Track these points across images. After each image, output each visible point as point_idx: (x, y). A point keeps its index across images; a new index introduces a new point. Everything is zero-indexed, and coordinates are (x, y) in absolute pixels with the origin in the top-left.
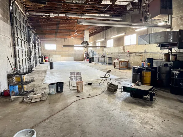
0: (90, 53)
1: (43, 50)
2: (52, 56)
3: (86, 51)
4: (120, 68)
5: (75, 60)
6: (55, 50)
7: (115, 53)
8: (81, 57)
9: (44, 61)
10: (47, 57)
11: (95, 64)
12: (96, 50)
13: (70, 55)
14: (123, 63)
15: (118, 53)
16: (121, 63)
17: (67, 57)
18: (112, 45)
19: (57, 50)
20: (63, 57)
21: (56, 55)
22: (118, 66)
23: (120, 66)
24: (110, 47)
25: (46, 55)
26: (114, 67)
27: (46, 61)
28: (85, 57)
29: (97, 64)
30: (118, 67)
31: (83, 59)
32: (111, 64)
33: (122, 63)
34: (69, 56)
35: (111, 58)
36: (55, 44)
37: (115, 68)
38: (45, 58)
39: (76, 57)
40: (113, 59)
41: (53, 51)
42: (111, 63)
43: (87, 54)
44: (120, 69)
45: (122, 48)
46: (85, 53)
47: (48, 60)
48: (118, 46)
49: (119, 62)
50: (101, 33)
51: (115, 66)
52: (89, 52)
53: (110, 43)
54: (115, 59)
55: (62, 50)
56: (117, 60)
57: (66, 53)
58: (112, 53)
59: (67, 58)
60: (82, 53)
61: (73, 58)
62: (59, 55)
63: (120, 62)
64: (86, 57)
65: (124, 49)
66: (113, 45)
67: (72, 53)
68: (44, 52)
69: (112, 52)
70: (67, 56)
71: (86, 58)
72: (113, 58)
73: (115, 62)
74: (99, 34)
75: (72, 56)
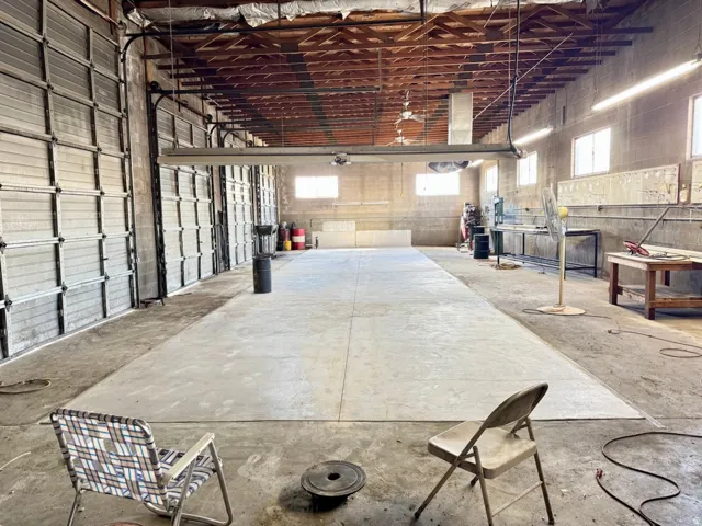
0: (487, 209)
1: (286, 202)
2: (321, 223)
3: (471, 199)
4: (652, 310)
5: (416, 243)
6: (332, 200)
7: (619, 208)
8: (444, 229)
9: (288, 244)
10: (301, 231)
11: (504, 267)
12: (519, 195)
13: (398, 222)
14: (673, 273)
15: (643, 207)
16: (659, 274)
17: (380, 229)
18: (603, 164)
19: (340, 198)
20: (365, 229)
21: (336, 219)
22: (637, 291)
23: (652, 297)
24: (590, 172)
25: (298, 222)
26: (607, 295)
27: (295, 247)
28: (462, 227)
29: (516, 267)
30: (635, 298)
31: (455, 241)
32: (595, 271)
33: (667, 273)
34: (392, 225)
35: (594, 240)
36: (333, 174)
37: (614, 301)
38: (293, 233)
39: (423, 229)
40: (606, 243)
41: (323, 203)
42: (595, 268)
43: (476, 215)
44: (652, 317)
45: (669, 174)
46: (465, 209)
47: (307, 242)
48: (640, 165)
49: (644, 267)
50: (545, 104)
51: (616, 291)
52: (483, 207)
53: (593, 151)
54: (618, 242)
55: (364, 200)
56: (633, 252)
57: (379, 210)
58: (600, 208)
59: (385, 233)
60: (452, 208)
61: (409, 232)
62: (347, 219)
63: (652, 268)
64: (467, 230)
65: (684, 181)
66: (612, 162)
67: (405, 210)
68: (290, 210)
69: (604, 203)
70: (381, 225)
71: (467, 236)
72: (611, 236)
73: (616, 265)
74: (533, 111)
75: (405, 225)
